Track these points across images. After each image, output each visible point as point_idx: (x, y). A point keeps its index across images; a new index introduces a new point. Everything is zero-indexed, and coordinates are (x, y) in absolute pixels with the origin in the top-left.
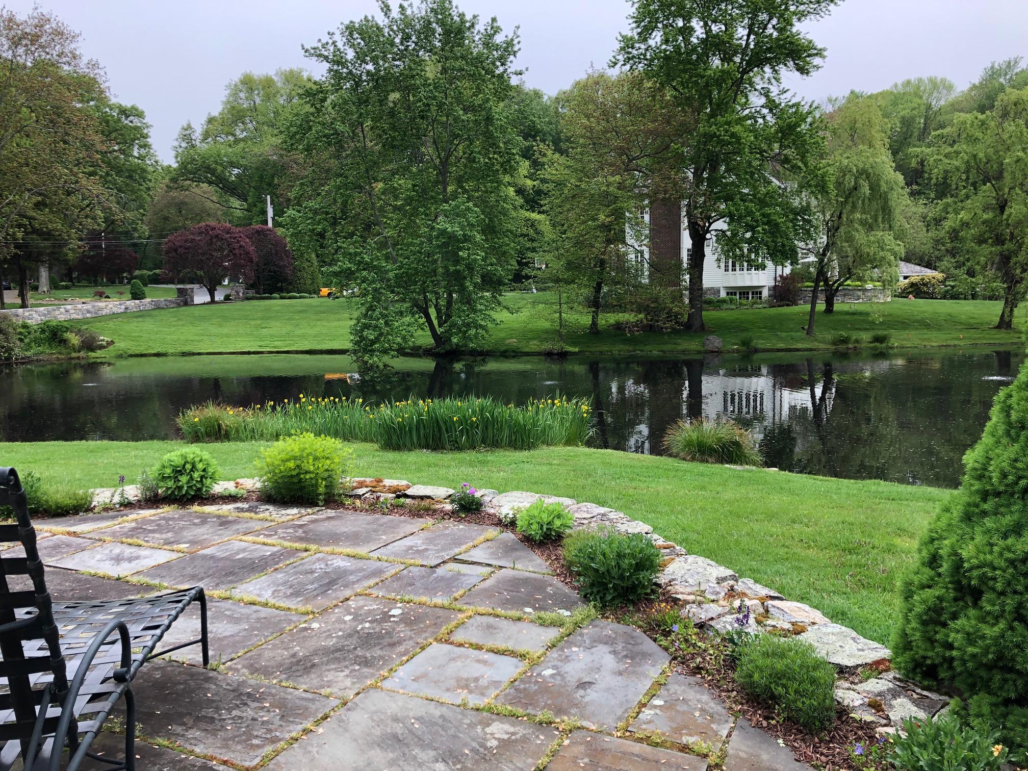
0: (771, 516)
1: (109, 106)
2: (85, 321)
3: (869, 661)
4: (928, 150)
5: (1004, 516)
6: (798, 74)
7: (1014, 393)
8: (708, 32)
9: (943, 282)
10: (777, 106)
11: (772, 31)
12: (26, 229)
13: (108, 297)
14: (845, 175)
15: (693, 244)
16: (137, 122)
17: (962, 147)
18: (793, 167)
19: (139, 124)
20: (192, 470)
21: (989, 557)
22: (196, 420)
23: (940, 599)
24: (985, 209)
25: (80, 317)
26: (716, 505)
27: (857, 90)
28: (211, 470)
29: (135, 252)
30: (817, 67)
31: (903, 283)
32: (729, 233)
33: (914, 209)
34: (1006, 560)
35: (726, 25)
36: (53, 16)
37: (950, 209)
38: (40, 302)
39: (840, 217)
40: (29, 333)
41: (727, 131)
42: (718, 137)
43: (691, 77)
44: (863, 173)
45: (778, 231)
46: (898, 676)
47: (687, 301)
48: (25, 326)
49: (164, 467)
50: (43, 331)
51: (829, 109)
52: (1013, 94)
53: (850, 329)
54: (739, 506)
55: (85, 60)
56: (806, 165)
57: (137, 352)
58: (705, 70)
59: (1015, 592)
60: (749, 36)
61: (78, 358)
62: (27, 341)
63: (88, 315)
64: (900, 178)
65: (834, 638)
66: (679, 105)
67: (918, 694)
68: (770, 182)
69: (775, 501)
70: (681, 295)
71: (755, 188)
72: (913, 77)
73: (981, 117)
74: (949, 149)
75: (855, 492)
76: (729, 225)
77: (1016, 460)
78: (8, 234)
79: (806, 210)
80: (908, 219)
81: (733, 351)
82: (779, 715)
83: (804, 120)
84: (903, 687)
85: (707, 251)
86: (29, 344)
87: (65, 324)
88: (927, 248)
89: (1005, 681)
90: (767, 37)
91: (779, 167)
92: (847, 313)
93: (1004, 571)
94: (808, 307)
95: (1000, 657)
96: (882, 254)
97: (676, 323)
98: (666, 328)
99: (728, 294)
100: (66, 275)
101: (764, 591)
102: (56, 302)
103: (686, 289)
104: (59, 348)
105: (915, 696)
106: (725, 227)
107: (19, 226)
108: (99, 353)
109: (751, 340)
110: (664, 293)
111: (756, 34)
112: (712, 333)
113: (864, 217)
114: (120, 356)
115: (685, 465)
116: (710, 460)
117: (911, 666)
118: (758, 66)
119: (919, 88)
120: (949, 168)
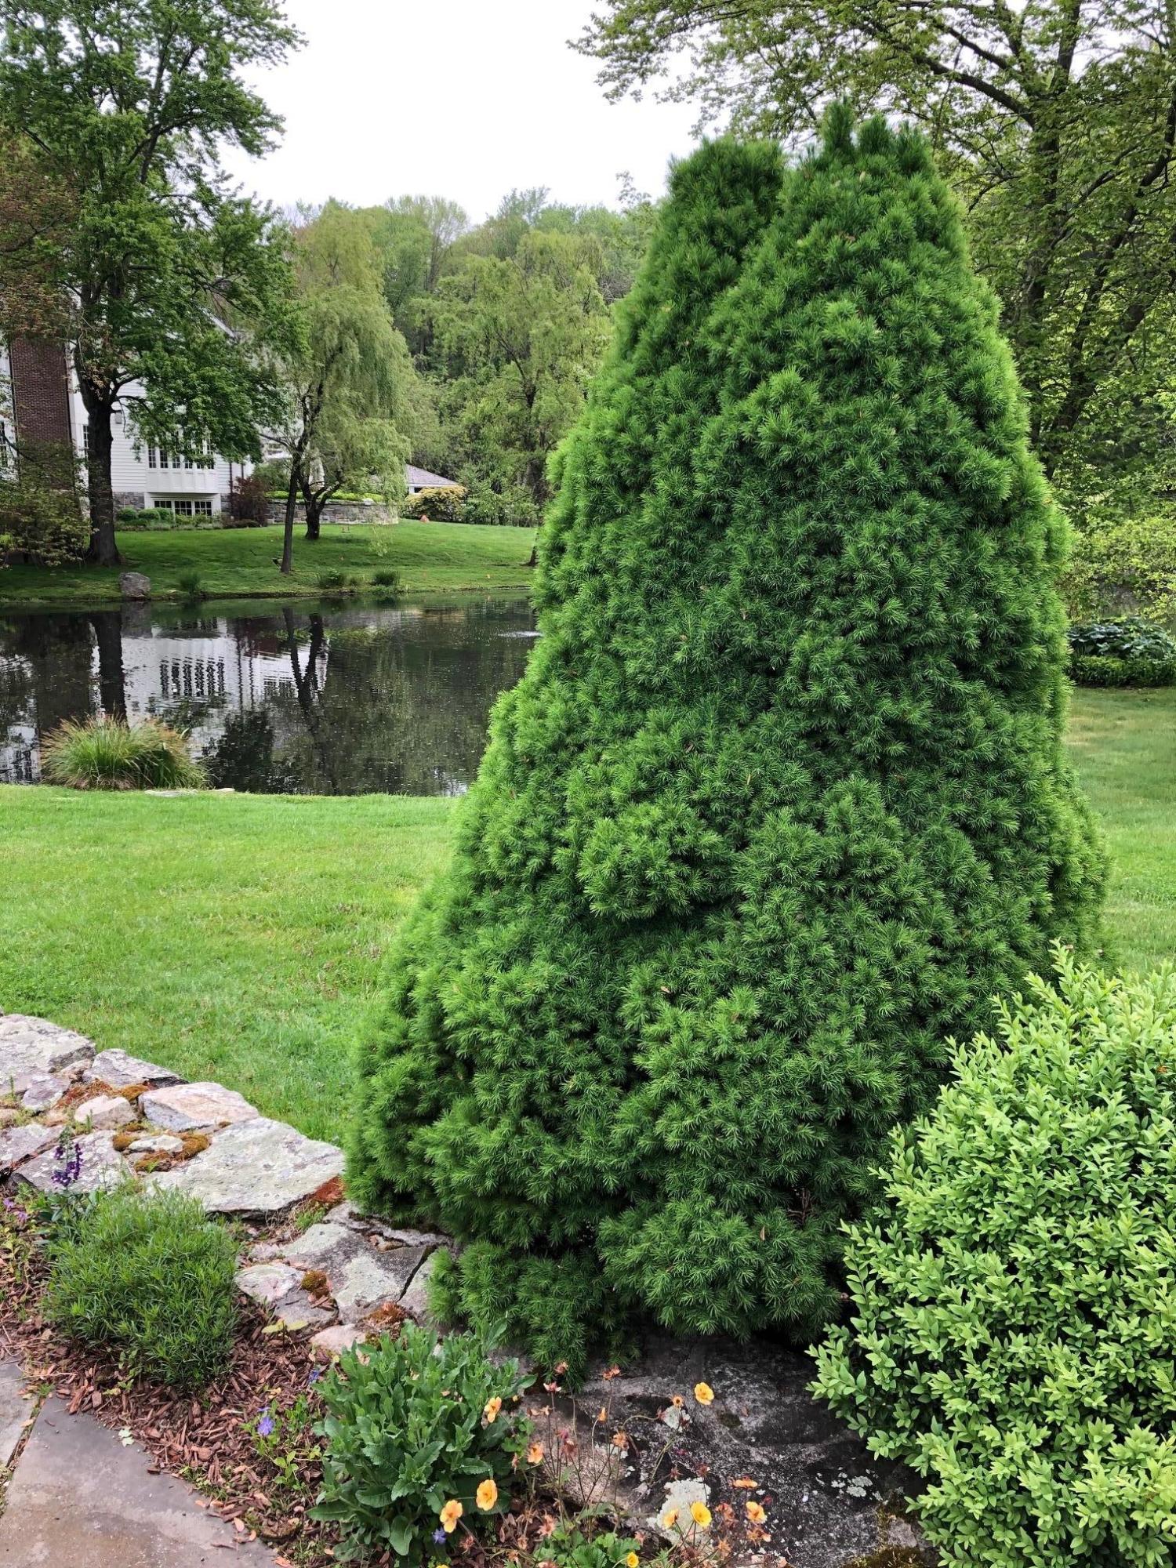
0: (208, 879)
3: (311, 1188)
4: (436, 304)
5: (505, 923)
6: (242, 150)
7: (518, 703)
8: (90, 47)
9: (464, 498)
10: (215, 200)
11: (198, 69)
14: (323, 327)
15: (90, 418)
17: (478, 304)
18: (245, 304)
21: (483, 1006)
23: (415, 1075)
24: (511, 397)
26: (117, 872)
27: (338, 199)
30: (274, 147)
31: (414, 498)
32: (149, 404)
33: (421, 389)
34: (508, 1009)
35: (120, 42)
37: (468, 394)
39: (320, 392)
41: (132, 230)
42: (119, 236)
43: (63, 123)
44: (349, 327)
45: (228, 407)
46: (356, 1210)
47: (86, 514)
51: (300, 222)
52: (539, 239)
53: (344, 564)
54: (156, 869)
56: (265, 304)
58: (87, 113)
59: (523, 1066)
60: (161, 70)
64: (400, 339)
65: (256, 1150)
66: (47, 170)
67: (387, 1239)
68: (212, 326)
69: (220, 850)
70: (77, 504)
71: (187, 333)
72: (414, 193)
73: (501, 265)
74: (462, 306)
75: (344, 819)
76: (148, 390)
77: (522, 824)
79: (268, 376)
80: (416, 404)
81: (169, 598)
82: (125, 1373)
83: (258, 230)
84: (363, 1231)
85: (116, 431)
88: (439, 448)
89: (513, 1217)
90: (190, 78)
91: (223, 303)
92: (339, 540)
93: (506, 1030)
94: (281, 529)
95: (503, 1180)
96: (381, 452)
97: (69, 550)
98: (53, 559)
99: (157, 504)
101: (140, 1070)
103: (84, 493)
105: (383, 1244)
106: (142, 393)
109: (196, 580)
110: (46, 500)
111: (171, 68)
112: (133, 567)
113: (354, 394)
115: (77, 798)
116: (121, 784)
117: (374, 1191)
118: (179, 126)
119: (422, 210)
120: (464, 333)
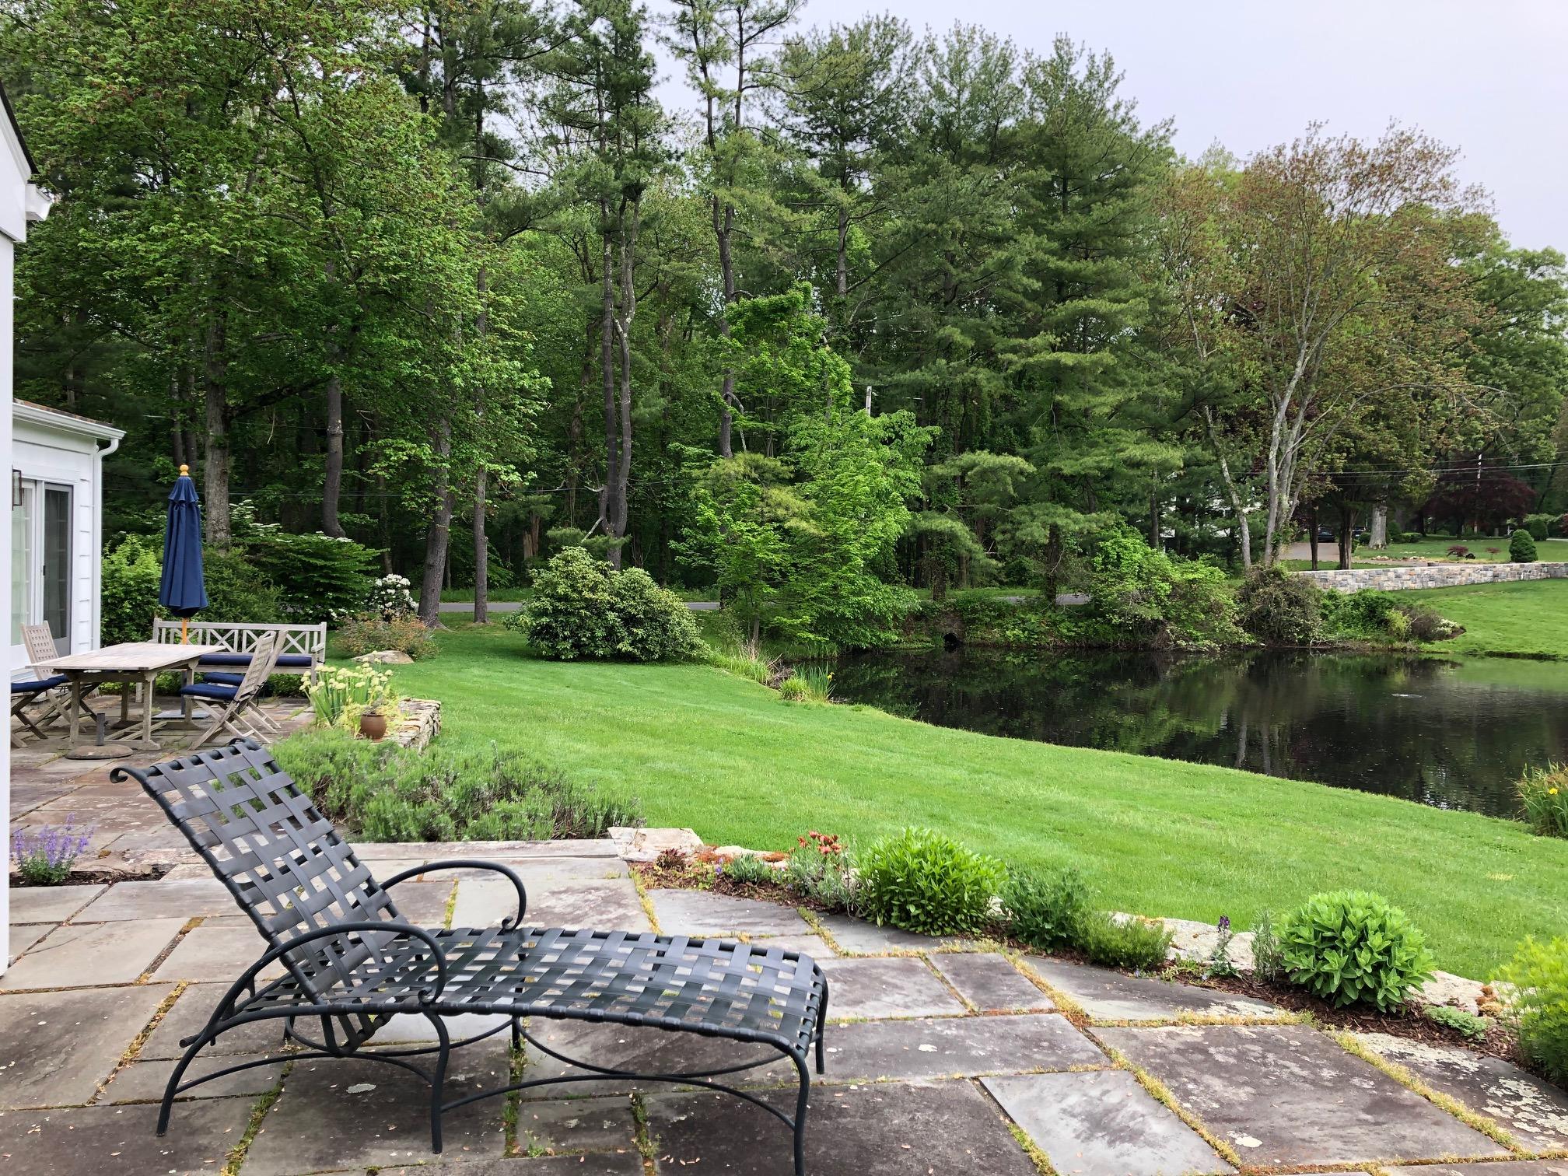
1: (1505, 256)
2: (1425, 594)
12: (1349, 452)
13: (1471, 556)
16: (1550, 274)
19: (1554, 277)
20: (1357, 945)
22: (1553, 791)
25: (1418, 586)
28: (1401, 955)
29: (1533, 485)
36: (1417, 133)
38: (1368, 561)
40: (1337, 607)
48: (1332, 597)
49: (1301, 921)
50: (1356, 605)
55: (1462, 188)
57: (1503, 650)
61: (1404, 650)
62: (1332, 618)
63: (1431, 584)
78: (1324, 462)
86: (1335, 623)
87: (1390, 597)
100: (1413, 522)
102: (1390, 562)
104: (1377, 632)
107: (1339, 450)
108: (1437, 646)
114: (1473, 654)
